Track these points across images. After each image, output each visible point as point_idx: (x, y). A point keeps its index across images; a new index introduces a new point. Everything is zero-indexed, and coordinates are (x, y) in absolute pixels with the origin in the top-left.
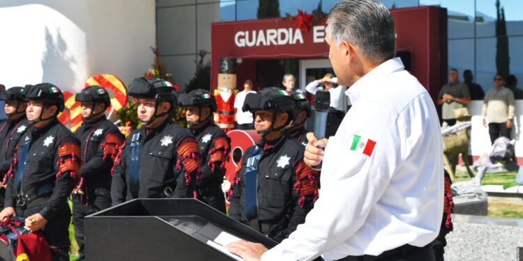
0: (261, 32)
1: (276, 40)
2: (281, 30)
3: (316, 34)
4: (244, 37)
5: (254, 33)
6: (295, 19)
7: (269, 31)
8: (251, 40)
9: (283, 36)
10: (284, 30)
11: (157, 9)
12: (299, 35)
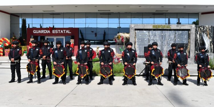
0: (40, 31)
1: (44, 32)
2: (45, 30)
3: (53, 32)
4: (35, 31)
5: (38, 31)
6: (48, 28)
7: (42, 31)
8: (37, 32)
9: (45, 32)
10: (46, 31)
11: (11, 24)
12: (49, 31)
